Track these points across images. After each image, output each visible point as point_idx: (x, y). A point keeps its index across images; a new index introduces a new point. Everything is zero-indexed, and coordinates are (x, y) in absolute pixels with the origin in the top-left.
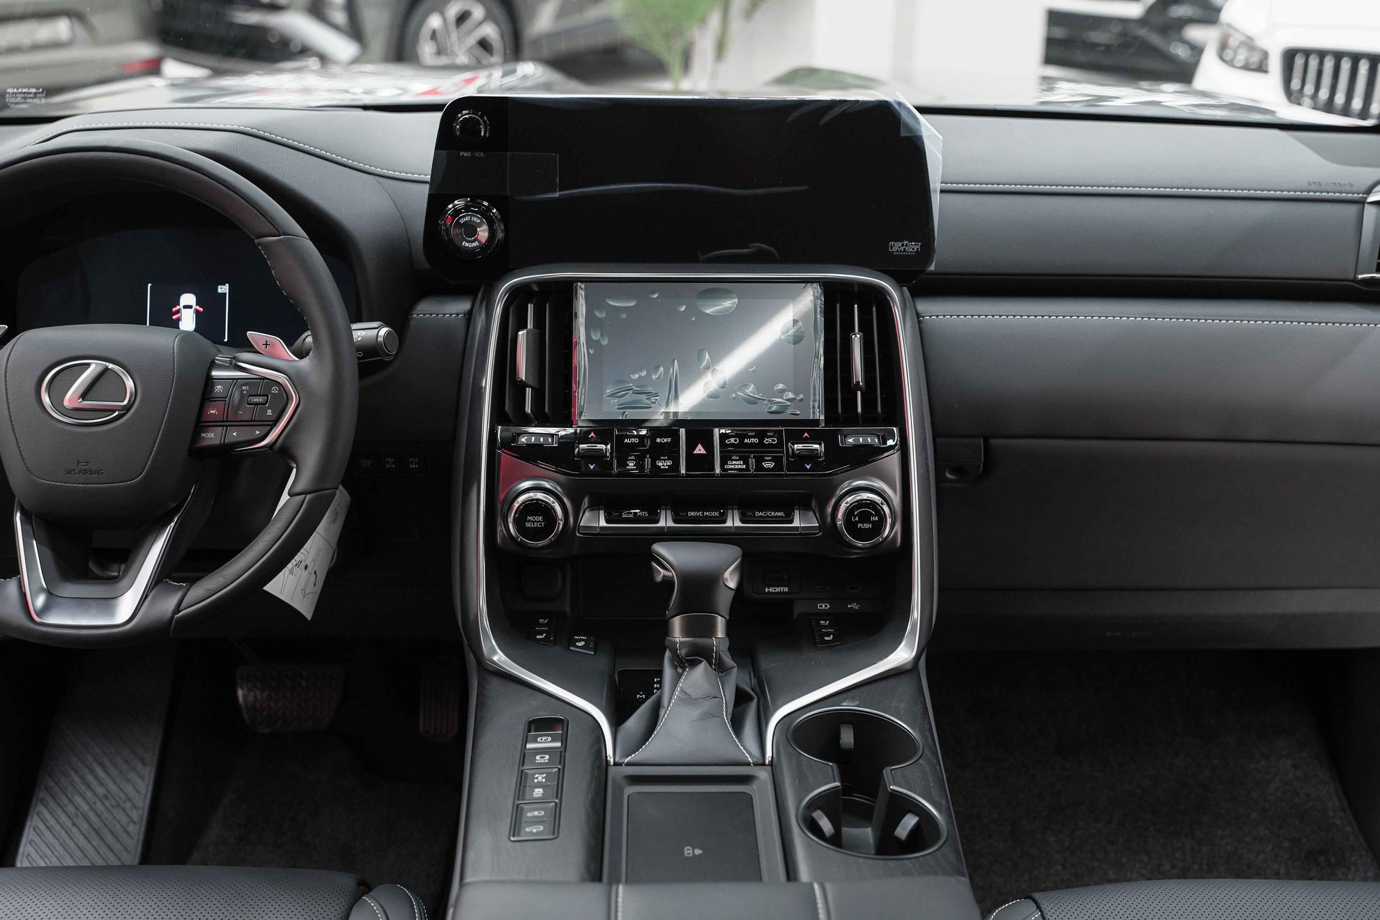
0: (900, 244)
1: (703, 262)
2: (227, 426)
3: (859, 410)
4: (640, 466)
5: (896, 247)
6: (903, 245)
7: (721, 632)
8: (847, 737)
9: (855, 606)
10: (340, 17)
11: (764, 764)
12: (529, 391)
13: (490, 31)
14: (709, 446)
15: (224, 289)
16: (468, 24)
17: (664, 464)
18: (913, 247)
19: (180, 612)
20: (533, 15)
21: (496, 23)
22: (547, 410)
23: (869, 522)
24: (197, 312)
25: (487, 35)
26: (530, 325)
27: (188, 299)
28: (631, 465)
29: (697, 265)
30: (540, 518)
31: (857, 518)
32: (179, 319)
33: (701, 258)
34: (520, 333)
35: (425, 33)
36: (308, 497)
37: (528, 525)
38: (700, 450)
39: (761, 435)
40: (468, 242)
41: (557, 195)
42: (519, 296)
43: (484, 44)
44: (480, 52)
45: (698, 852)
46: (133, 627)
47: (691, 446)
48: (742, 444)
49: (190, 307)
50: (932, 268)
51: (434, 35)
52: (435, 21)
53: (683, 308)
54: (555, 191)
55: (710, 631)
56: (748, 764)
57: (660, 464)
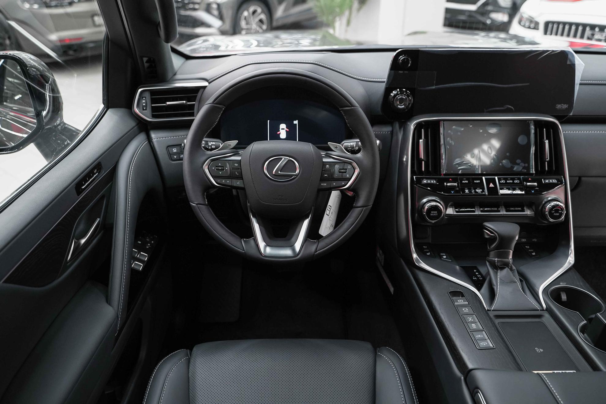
0: (560, 105)
1: (487, 112)
2: (331, 181)
3: (547, 169)
4: (470, 192)
5: (559, 106)
6: (561, 106)
7: (511, 257)
8: (564, 297)
9: (535, 240)
10: (216, 13)
11: (543, 310)
12: (423, 162)
13: (263, 17)
14: (495, 183)
15: (296, 122)
16: (256, 14)
17: (479, 191)
18: (565, 106)
19: (316, 252)
20: (276, 10)
21: (265, 14)
22: (430, 170)
23: (558, 213)
24: (286, 131)
25: (262, 18)
26: (423, 137)
27: (283, 126)
28: (467, 191)
29: (485, 113)
30: (436, 212)
31: (554, 212)
32: (280, 134)
33: (485, 111)
34: (420, 141)
35: (243, 18)
36: (364, 208)
37: (431, 215)
38: (491, 185)
39: (513, 179)
40: (400, 106)
41: (434, 87)
42: (419, 127)
43: (261, 21)
44: (260, 23)
45: (542, 350)
46: (300, 257)
47: (488, 184)
48: (506, 183)
49: (284, 129)
50: (571, 114)
51: (245, 18)
52: (246, 14)
53: (481, 131)
54: (433, 86)
55: (507, 257)
56: (538, 310)
57: (477, 191)
